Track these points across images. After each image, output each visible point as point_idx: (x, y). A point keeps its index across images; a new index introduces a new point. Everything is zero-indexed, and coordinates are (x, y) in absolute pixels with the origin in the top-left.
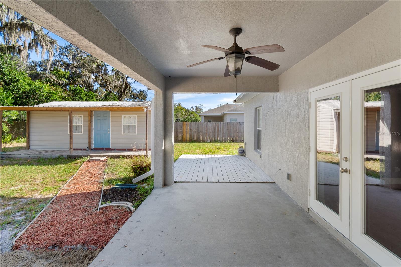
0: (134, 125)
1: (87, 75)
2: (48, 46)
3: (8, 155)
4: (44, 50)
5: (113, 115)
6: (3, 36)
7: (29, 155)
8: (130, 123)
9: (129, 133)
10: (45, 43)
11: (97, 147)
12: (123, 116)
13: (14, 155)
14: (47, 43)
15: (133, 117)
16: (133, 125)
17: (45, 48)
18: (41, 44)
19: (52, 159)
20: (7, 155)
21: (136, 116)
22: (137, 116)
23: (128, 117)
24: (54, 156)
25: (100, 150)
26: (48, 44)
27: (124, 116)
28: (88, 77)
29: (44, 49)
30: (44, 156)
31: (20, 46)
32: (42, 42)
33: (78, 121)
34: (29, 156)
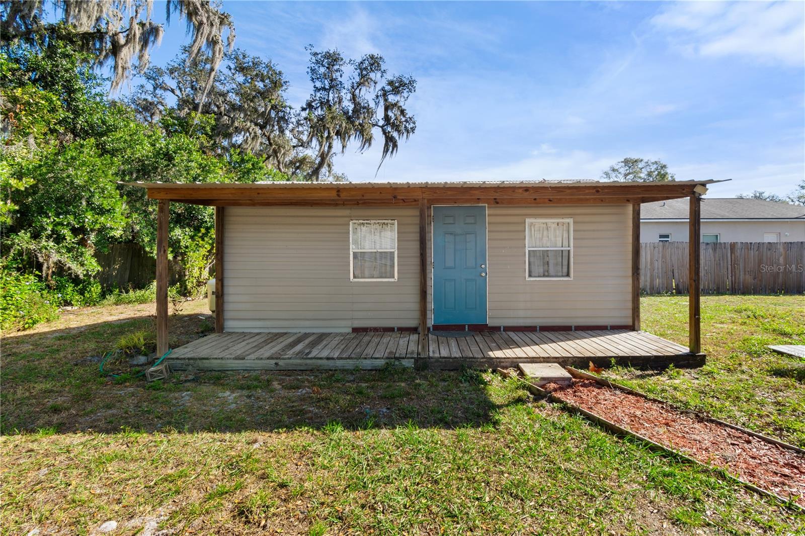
0: (562, 251)
1: (251, 130)
2: (214, 27)
3: (199, 362)
4: (201, 37)
5: (494, 219)
6: (63, 9)
7: (273, 362)
8: (548, 244)
9: (544, 276)
10: (208, 18)
11: (442, 322)
12: (528, 221)
13: (219, 361)
14: (211, 19)
15: (558, 224)
16: (559, 250)
17: (205, 31)
18: (199, 17)
19: (362, 372)
20: (192, 361)
21: (571, 221)
22: (574, 222)
23: (542, 225)
24: (368, 362)
25: (453, 330)
26: (214, 20)
27: (532, 220)
28: (253, 134)
29: (204, 35)
30: (332, 361)
31: (116, 34)
32: (199, 13)
33: (377, 237)
34: (276, 364)
